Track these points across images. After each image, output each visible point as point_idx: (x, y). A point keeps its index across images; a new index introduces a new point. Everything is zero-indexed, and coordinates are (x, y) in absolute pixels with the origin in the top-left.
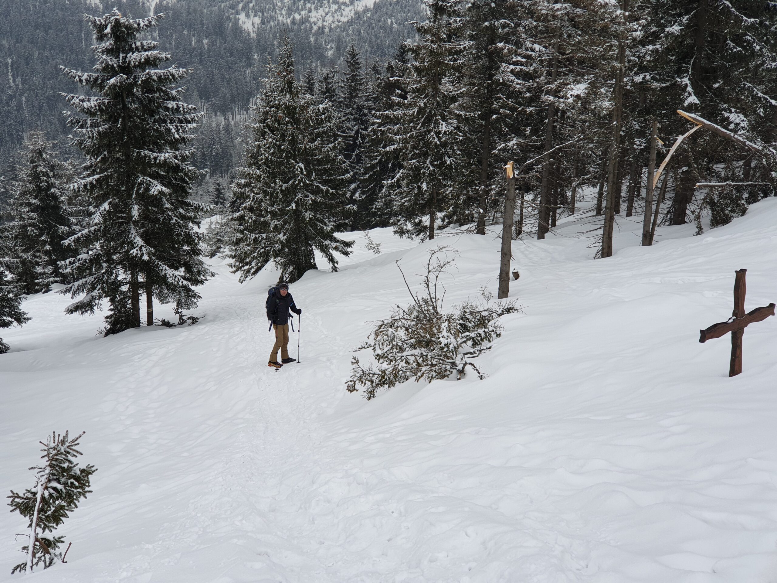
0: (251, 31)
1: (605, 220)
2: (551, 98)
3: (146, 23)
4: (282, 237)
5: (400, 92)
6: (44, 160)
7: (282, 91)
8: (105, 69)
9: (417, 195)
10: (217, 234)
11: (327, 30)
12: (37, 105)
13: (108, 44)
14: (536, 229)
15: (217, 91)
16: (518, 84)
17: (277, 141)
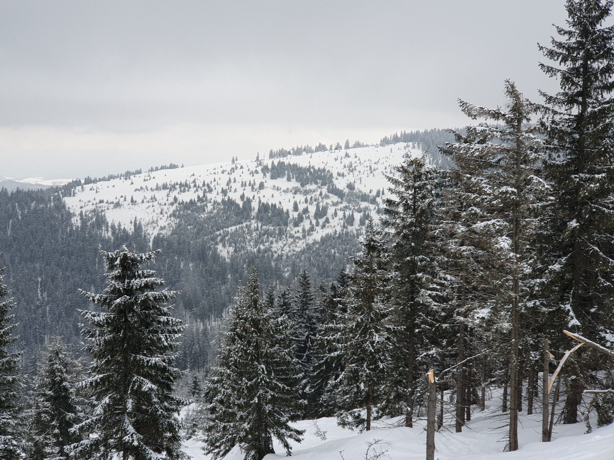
0: (227, 258)
1: (510, 418)
2: (462, 318)
3: (147, 256)
4: (246, 426)
5: (341, 306)
6: (60, 359)
7: (249, 307)
8: (113, 292)
9: (356, 393)
10: (193, 420)
11: (284, 257)
12: (57, 313)
13: (117, 272)
14: (454, 423)
15: (198, 303)
16: (434, 305)
17: (244, 346)
